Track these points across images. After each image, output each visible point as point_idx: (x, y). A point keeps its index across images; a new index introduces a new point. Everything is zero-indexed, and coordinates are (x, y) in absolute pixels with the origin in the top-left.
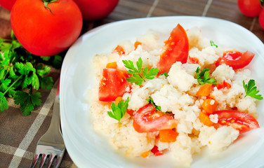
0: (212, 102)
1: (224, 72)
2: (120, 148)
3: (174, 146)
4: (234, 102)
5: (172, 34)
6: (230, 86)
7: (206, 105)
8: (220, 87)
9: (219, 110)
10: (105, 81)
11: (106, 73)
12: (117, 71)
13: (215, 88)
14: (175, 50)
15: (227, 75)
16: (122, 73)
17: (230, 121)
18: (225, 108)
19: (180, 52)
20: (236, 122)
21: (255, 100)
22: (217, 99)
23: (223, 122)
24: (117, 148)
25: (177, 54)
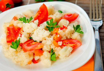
0: (58, 36)
1: (64, 22)
2: (17, 62)
3: (42, 57)
4: (70, 36)
5: (40, 8)
6: (67, 28)
7: (56, 37)
8: (61, 29)
9: (62, 40)
10: (8, 33)
11: (9, 29)
12: (14, 28)
13: (59, 29)
14: (41, 15)
15: (65, 24)
16: (16, 28)
17: (68, 44)
18: (65, 39)
19: (44, 17)
20: (70, 43)
21: (79, 33)
22: (61, 34)
23: (64, 44)
24: (16, 63)
25: (42, 18)
